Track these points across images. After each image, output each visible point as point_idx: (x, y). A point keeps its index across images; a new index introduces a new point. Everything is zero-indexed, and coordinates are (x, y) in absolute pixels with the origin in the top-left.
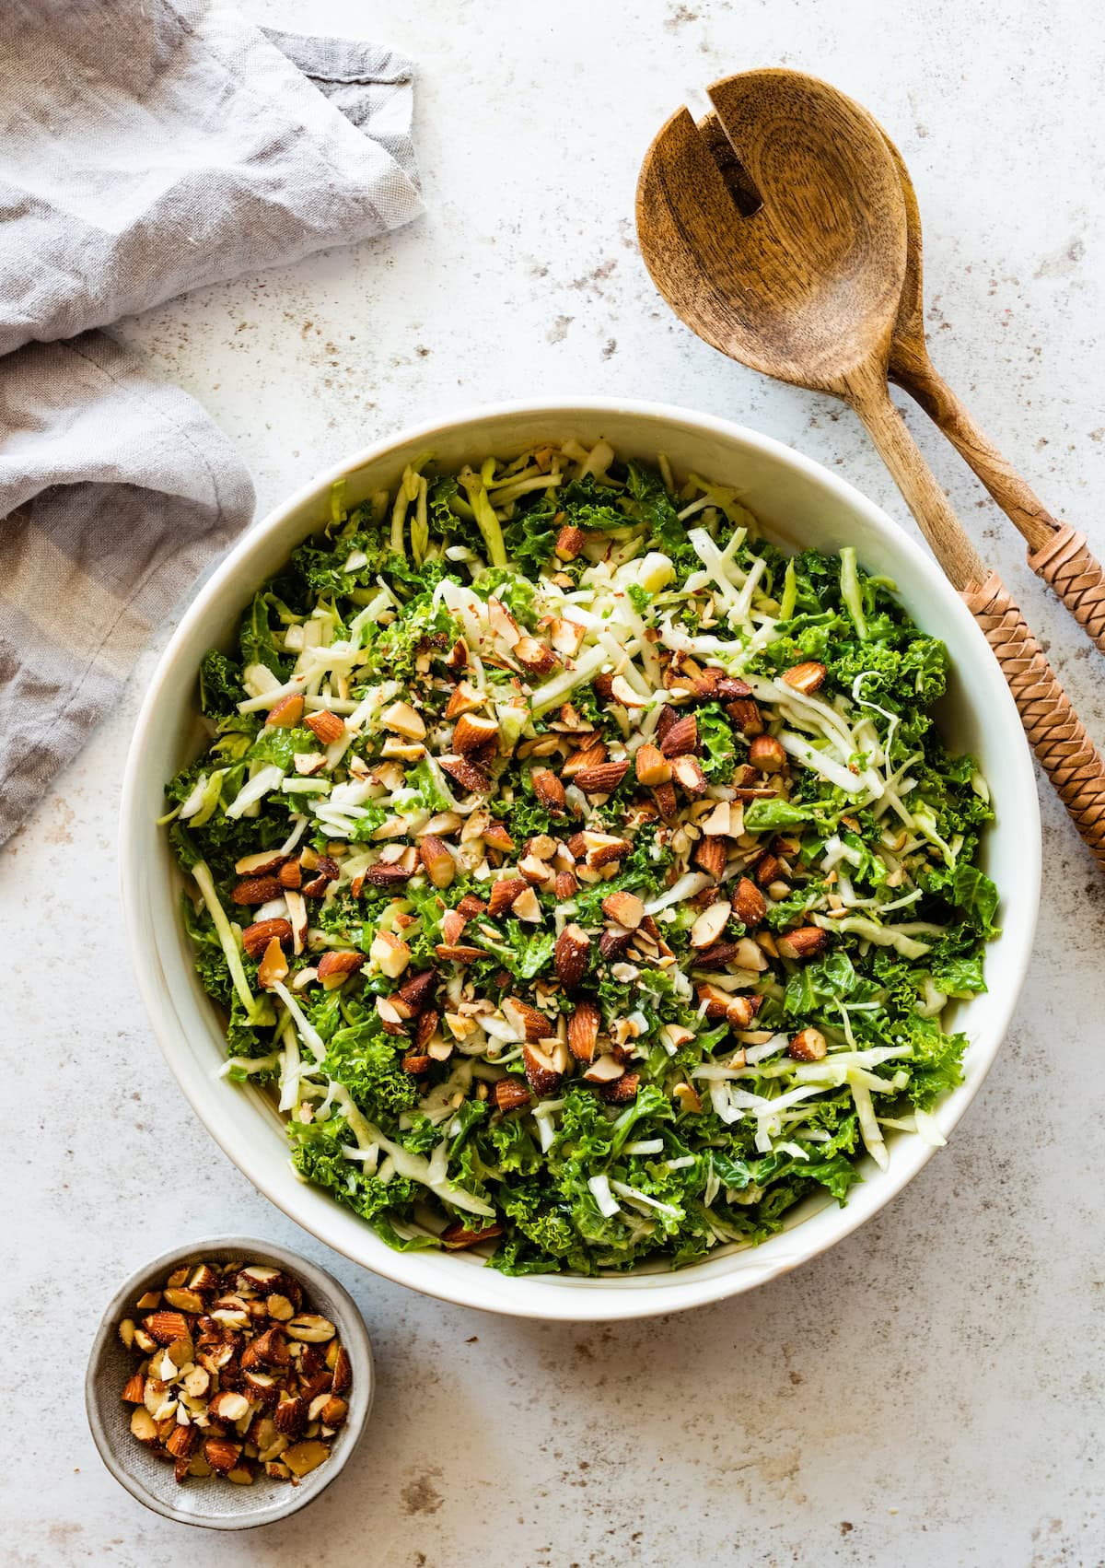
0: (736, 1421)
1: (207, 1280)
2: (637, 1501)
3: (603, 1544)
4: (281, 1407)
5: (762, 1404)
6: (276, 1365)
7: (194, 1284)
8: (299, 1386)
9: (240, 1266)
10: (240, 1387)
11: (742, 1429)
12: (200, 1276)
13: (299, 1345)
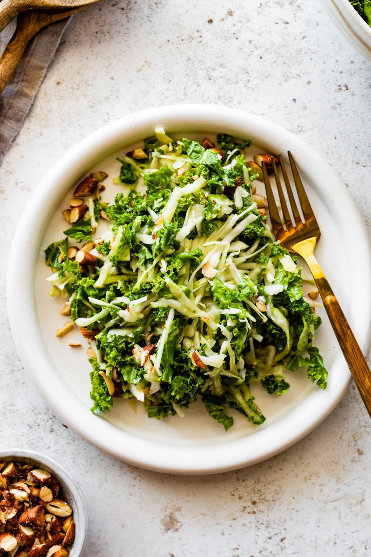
0: (331, 476)
1: (12, 472)
2: (282, 520)
3: (266, 544)
4: (33, 549)
5: (344, 466)
6: (37, 525)
7: (5, 472)
8: (46, 537)
9: (32, 467)
10: (15, 532)
11: (334, 480)
12: (9, 469)
13: (52, 516)
